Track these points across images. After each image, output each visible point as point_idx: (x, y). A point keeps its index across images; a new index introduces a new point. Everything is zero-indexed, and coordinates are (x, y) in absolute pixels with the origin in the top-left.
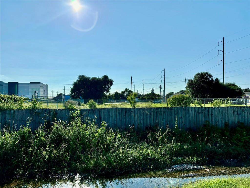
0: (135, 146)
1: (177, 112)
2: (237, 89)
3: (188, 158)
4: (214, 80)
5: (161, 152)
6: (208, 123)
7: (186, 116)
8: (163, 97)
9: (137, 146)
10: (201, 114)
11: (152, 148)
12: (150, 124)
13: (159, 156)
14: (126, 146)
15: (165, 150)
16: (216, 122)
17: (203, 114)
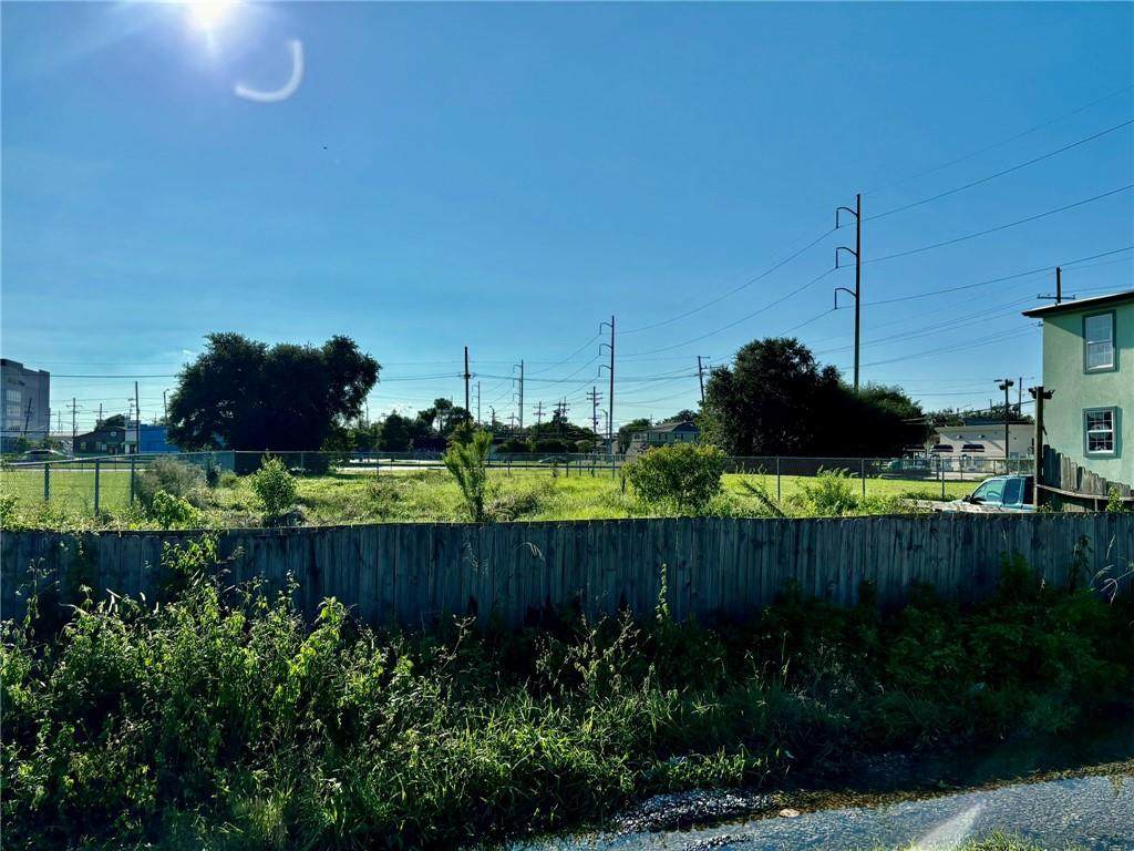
0: (478, 713)
1: (666, 544)
2: (909, 416)
3: (712, 760)
4: (819, 372)
5: (593, 737)
6: (793, 587)
7: (701, 557)
8: (606, 442)
9: (486, 712)
10: (766, 548)
11: (557, 720)
12: (548, 598)
13: (587, 758)
14: (438, 716)
15: (614, 725)
16: (826, 583)
17: (776, 548)
